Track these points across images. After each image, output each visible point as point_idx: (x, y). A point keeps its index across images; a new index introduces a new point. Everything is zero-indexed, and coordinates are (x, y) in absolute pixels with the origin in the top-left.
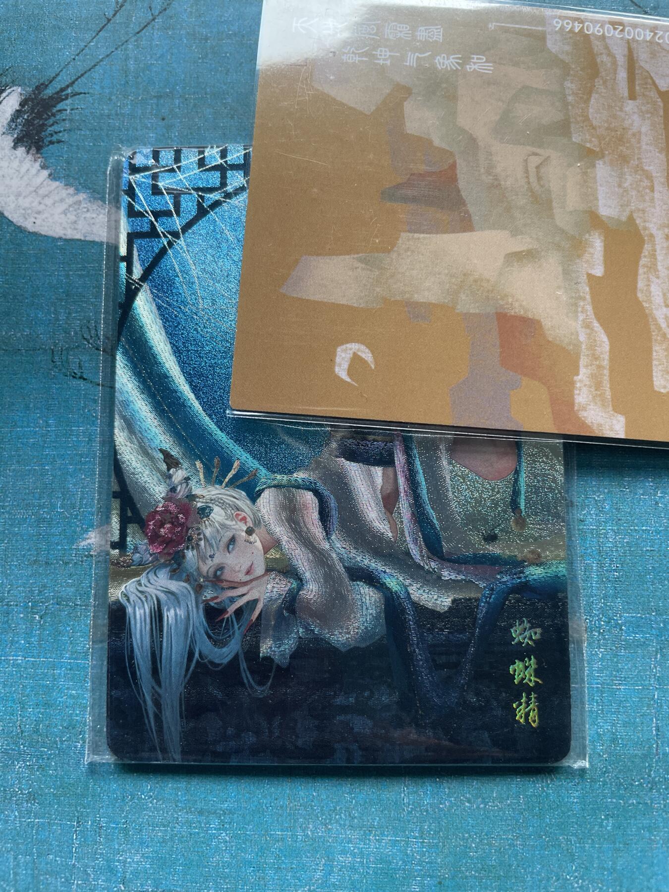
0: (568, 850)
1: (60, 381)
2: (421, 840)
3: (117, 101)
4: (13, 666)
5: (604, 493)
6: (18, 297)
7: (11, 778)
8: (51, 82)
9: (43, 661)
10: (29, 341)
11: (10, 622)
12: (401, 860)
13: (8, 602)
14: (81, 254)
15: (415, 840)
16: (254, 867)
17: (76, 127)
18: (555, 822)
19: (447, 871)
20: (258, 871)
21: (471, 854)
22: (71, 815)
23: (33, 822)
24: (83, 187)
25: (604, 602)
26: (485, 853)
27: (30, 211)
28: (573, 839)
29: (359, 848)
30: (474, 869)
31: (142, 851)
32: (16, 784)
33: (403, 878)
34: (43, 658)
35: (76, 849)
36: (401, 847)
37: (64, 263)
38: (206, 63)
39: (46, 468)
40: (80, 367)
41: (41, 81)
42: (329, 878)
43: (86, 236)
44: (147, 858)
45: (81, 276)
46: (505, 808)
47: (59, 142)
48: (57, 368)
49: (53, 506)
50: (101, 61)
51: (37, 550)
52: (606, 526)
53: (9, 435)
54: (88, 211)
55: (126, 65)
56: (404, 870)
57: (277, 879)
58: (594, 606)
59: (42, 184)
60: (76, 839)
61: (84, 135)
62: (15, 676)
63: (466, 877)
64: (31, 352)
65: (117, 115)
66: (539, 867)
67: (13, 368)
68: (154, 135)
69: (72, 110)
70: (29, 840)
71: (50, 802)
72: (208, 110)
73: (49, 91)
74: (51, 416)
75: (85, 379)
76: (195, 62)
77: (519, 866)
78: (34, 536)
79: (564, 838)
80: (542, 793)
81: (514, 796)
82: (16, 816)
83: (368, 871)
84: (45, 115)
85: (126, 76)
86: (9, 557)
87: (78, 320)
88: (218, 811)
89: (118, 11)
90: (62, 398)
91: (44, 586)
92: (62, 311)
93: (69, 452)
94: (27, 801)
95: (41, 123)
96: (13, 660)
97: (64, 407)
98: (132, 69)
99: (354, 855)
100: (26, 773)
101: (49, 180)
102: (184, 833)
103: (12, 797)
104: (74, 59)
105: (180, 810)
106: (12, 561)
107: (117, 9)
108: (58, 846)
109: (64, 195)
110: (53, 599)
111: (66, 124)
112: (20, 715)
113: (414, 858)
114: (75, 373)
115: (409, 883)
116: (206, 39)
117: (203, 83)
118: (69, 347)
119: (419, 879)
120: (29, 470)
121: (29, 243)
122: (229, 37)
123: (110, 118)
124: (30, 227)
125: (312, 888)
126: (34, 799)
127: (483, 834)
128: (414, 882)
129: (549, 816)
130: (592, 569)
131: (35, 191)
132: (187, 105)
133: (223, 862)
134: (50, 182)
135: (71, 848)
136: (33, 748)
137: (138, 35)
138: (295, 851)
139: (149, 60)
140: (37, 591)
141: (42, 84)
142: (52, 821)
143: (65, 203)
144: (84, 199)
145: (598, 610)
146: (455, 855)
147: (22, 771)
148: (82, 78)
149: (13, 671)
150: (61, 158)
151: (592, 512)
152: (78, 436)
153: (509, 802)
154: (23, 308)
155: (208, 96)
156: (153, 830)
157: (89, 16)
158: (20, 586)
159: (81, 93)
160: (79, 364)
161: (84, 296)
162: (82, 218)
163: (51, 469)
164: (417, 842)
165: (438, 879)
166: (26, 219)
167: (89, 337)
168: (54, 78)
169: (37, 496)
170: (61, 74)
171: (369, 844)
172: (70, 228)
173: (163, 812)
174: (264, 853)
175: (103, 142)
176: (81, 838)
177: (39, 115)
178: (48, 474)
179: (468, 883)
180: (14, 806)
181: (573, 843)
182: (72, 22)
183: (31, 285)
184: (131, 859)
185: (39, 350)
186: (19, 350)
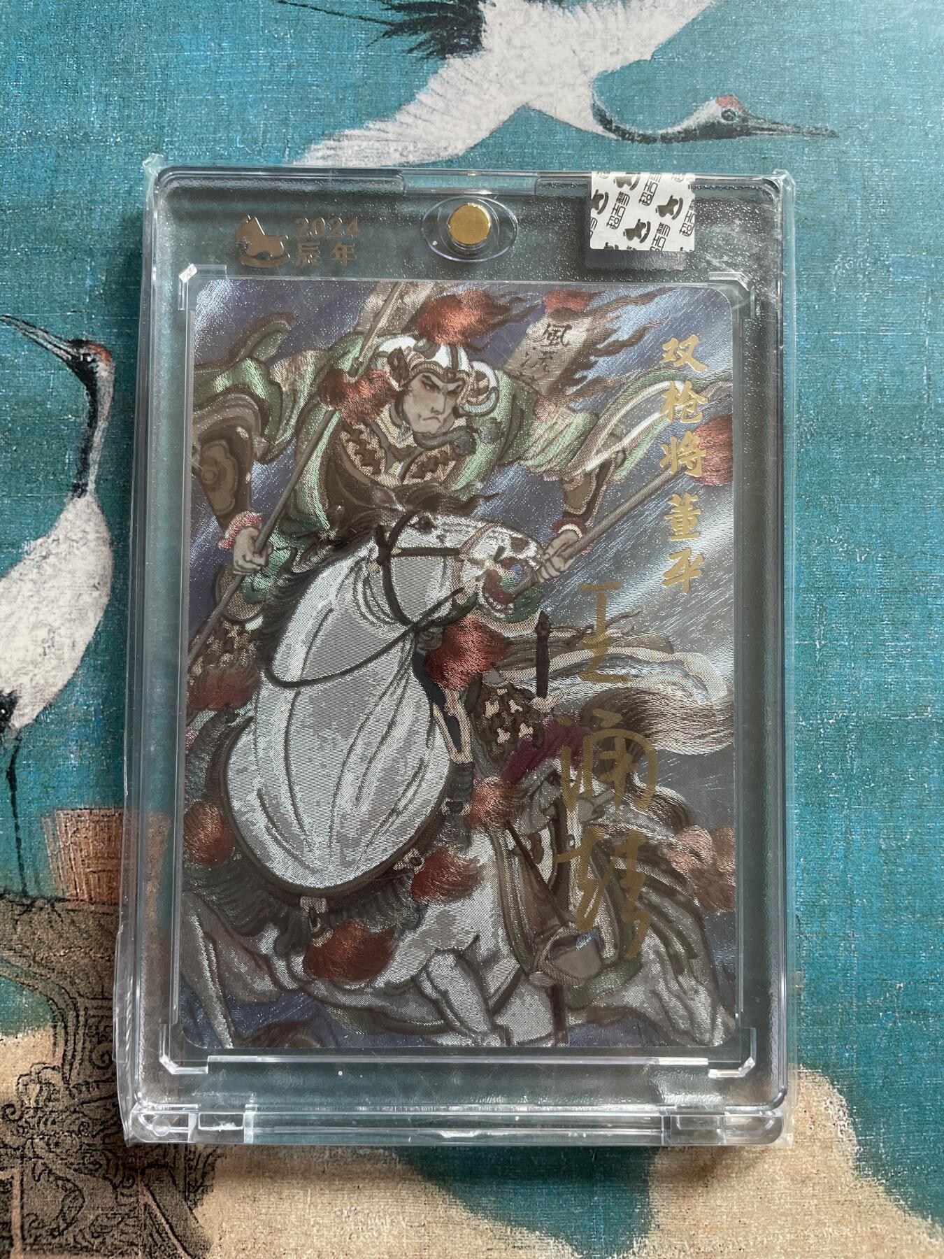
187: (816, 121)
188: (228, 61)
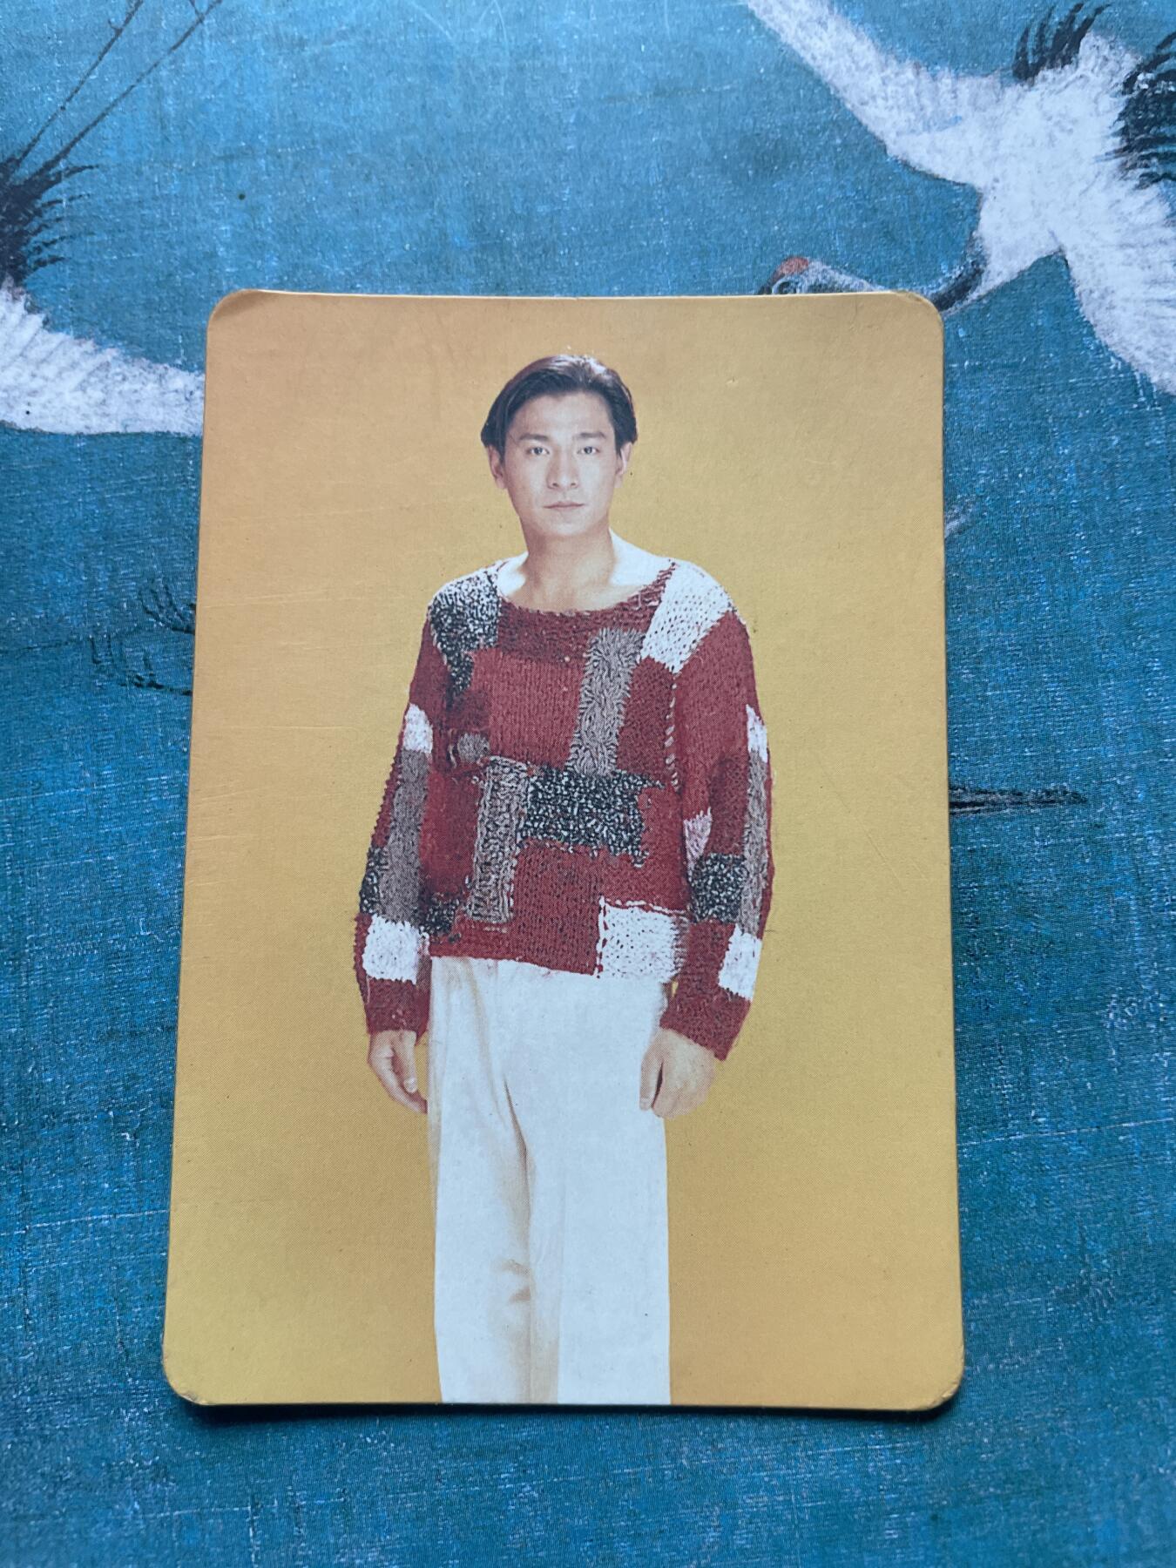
0: (1154, 1422)
1: (113, 696)
2: (890, 1446)
3: (153, 174)
4: (94, 1233)
5: (1131, 770)
6: (16, 552)
7: (119, 1441)
8: (25, 154)
9: (149, 1216)
10: (46, 631)
11: (77, 1151)
12: (858, 1486)
13: (70, 1115)
14: (121, 459)
15: (878, 1447)
16: (591, 1541)
17: (82, 229)
18: (1126, 1375)
19: (944, 1494)
20: (601, 1545)
21: (984, 1456)
22: (239, 1494)
23: (171, 1516)
24: (109, 338)
25: (1158, 969)
26: (1007, 1450)
27: (17, 393)
28: (1162, 1400)
29: (778, 1477)
30: (993, 1483)
31: (380, 1541)
32: (128, 1451)
33: (868, 1519)
34: (149, 1210)
35: (256, 1556)
36: (855, 1463)
37: (92, 479)
38: (307, 87)
39: (109, 858)
40: (148, 666)
41: (8, 155)
42: (732, 1539)
43: (126, 426)
44: (392, 1552)
45: (127, 499)
46: (1034, 1365)
47: (54, 260)
48: (104, 672)
49: (132, 927)
50: (114, 104)
51: (110, 1012)
52: (1143, 831)
53: (32, 806)
54: (124, 379)
55: (161, 108)
56: (867, 1504)
57: (637, 1556)
58: (1142, 976)
59: (32, 339)
60: (254, 1536)
61: (99, 243)
62: (101, 1252)
63: (981, 1500)
64: (52, 650)
65: (155, 198)
66: (1108, 1460)
67: (23, 682)
68: (228, 228)
69: (71, 199)
70: (167, 1552)
71: (196, 1475)
72: (321, 171)
73: (25, 172)
74: (106, 762)
75: (159, 687)
76: (285, 88)
77: (1071, 1465)
78: (101, 986)
79: (1145, 1403)
80: (1096, 1326)
81: (1046, 1340)
82: (135, 1512)
83: (802, 1516)
84: (23, 215)
85: (163, 128)
86: (61, 1033)
87: (133, 579)
88: (511, 1447)
89: (133, 13)
90: (121, 727)
91: (134, 1077)
92: (99, 567)
93: (148, 824)
94: (152, 1479)
95: (16, 229)
96: (92, 1221)
97: (127, 742)
98: (173, 114)
99: (771, 1490)
100: (143, 1428)
101: (45, 331)
102: (454, 1497)
103: (122, 1477)
104: (63, 108)
105: (441, 1458)
106: (68, 1038)
107: (130, 10)
108: (222, 1554)
109: (77, 356)
110: (153, 1099)
111: (63, 226)
112: (119, 1321)
113: (880, 1479)
114: (139, 678)
115: (877, 1526)
116: (302, 43)
117: (306, 123)
118: (123, 632)
119: (895, 1516)
120: (78, 868)
121: (22, 450)
122: (342, 36)
123: (143, 208)
124: (21, 422)
125: (703, 1562)
126: (166, 1475)
127: (1000, 1417)
128: (887, 1523)
129: (1115, 1367)
130: (1128, 910)
131: (21, 355)
132: (282, 166)
133: (532, 1539)
134: (48, 336)
135: (246, 1553)
136: (152, 1379)
137: (175, 52)
138: (663, 1499)
139: (201, 94)
140: (121, 1089)
141: (10, 160)
142: (205, 1511)
143: (82, 370)
144: (114, 358)
145: (1150, 983)
146: (956, 1464)
147: (137, 1425)
148: (82, 140)
149: (95, 1242)
150: (62, 289)
151: (1114, 809)
152: (160, 792)
153: (1038, 1352)
154: (27, 570)
155: (318, 146)
156: (396, 1500)
157: (82, 28)
158: (88, 1083)
159: (84, 168)
160: (145, 660)
161: (137, 536)
162: (116, 395)
163: (119, 859)
164: (884, 1450)
165: (930, 1512)
166: (11, 407)
167: (156, 609)
168: (31, 146)
169: (98, 912)
170: (42, 137)
171: (796, 1467)
172: (96, 414)
173: (411, 1463)
174: (607, 1512)
175: (136, 250)
176: (263, 1534)
177: (11, 217)
178: (113, 870)
179: (985, 1510)
180: (130, 1492)
181: (1162, 1407)
182: (50, 42)
183: (37, 528)
184: (361, 1558)
185: (66, 643)
186: (29, 648)
187: (1047, 780)
188: (115, 799)
